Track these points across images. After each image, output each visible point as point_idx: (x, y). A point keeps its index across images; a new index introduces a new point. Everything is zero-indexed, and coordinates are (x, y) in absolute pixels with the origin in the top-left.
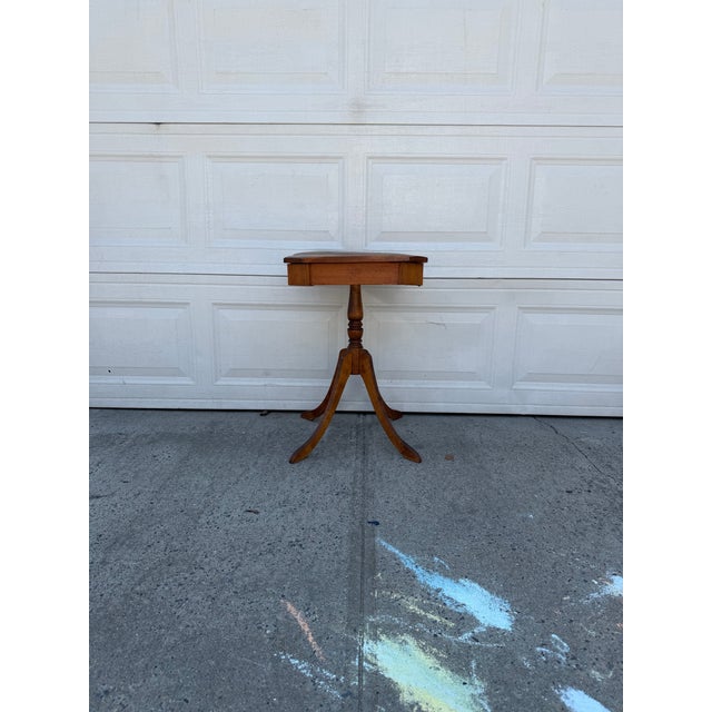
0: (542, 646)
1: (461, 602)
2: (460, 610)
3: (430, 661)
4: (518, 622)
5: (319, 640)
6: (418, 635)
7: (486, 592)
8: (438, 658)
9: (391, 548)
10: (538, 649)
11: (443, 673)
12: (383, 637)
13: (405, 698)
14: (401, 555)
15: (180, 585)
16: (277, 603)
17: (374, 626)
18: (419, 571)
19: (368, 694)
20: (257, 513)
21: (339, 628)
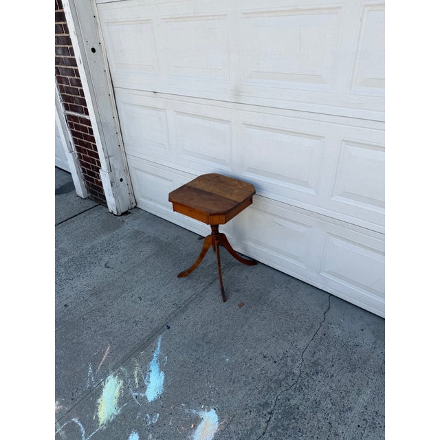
0: (150, 415)
1: (150, 380)
2: (146, 383)
3: (117, 394)
4: (156, 401)
5: (102, 366)
6: (125, 383)
7: (162, 383)
8: (120, 395)
9: (159, 344)
10: (148, 415)
11: (115, 401)
12: (117, 377)
13: (99, 401)
14: (158, 349)
16: (107, 345)
17: (119, 371)
18: (155, 359)
19: (94, 392)
21: (111, 366)
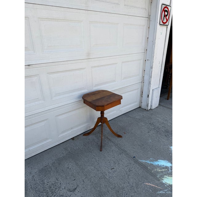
2: (164, 166)
9: (143, 161)
12: (163, 179)
14: (146, 161)
15: (127, 194)
16: (144, 185)
17: (160, 178)
18: (152, 163)
20: (114, 168)
